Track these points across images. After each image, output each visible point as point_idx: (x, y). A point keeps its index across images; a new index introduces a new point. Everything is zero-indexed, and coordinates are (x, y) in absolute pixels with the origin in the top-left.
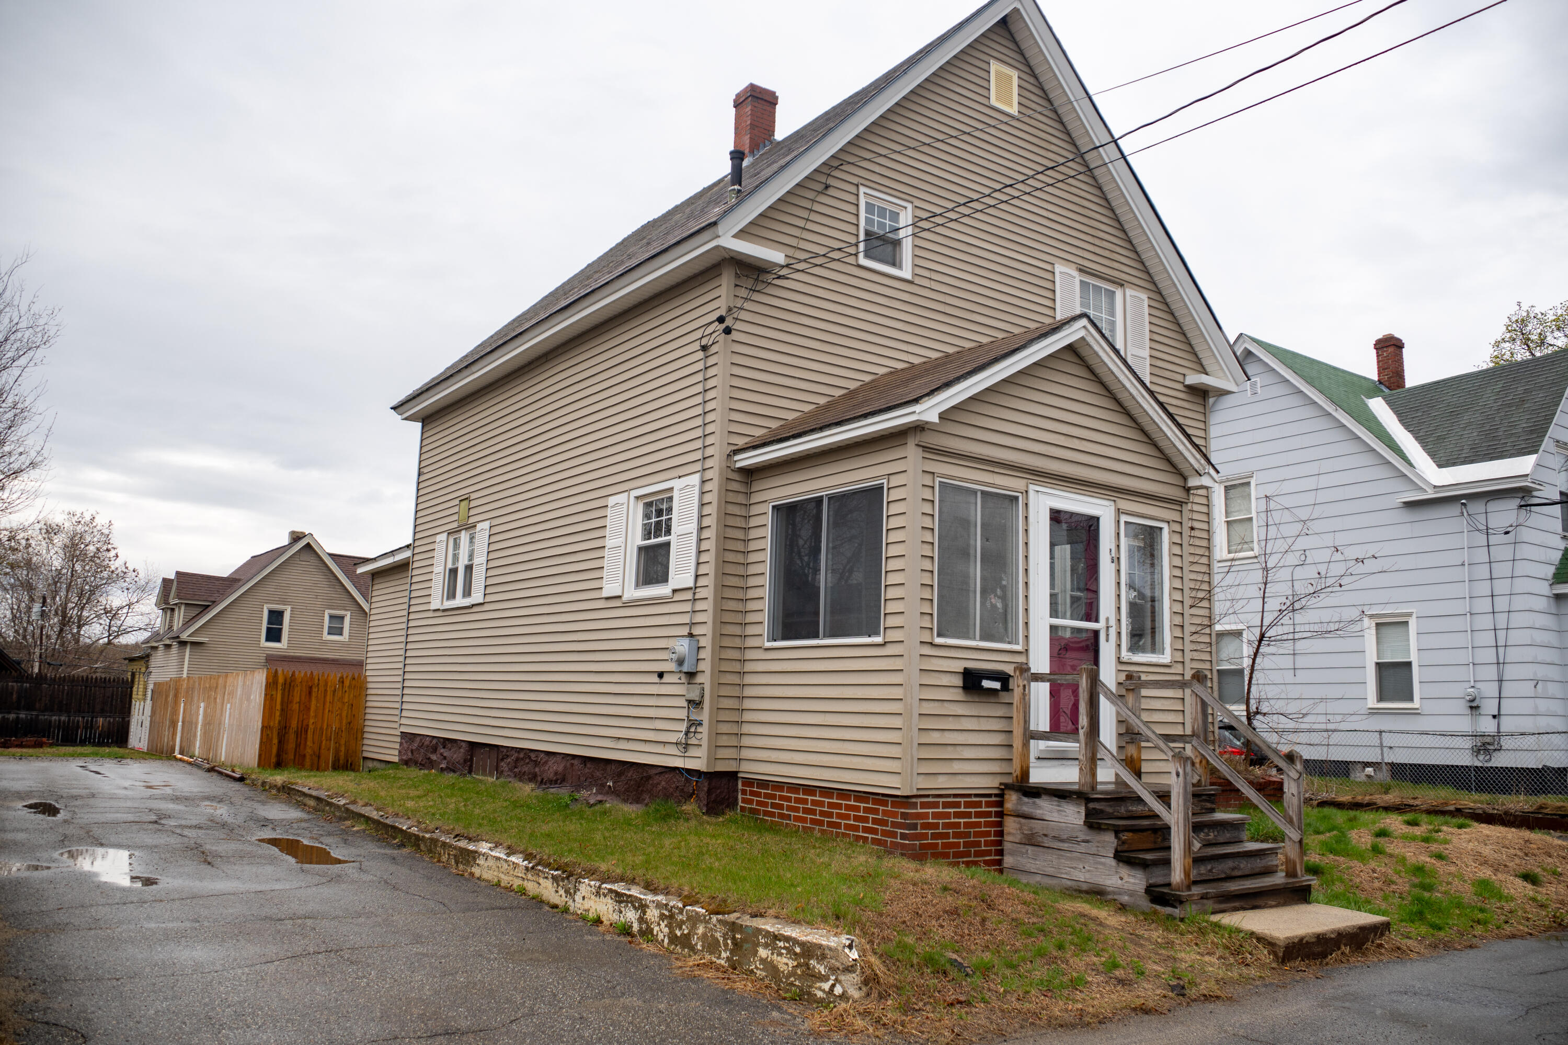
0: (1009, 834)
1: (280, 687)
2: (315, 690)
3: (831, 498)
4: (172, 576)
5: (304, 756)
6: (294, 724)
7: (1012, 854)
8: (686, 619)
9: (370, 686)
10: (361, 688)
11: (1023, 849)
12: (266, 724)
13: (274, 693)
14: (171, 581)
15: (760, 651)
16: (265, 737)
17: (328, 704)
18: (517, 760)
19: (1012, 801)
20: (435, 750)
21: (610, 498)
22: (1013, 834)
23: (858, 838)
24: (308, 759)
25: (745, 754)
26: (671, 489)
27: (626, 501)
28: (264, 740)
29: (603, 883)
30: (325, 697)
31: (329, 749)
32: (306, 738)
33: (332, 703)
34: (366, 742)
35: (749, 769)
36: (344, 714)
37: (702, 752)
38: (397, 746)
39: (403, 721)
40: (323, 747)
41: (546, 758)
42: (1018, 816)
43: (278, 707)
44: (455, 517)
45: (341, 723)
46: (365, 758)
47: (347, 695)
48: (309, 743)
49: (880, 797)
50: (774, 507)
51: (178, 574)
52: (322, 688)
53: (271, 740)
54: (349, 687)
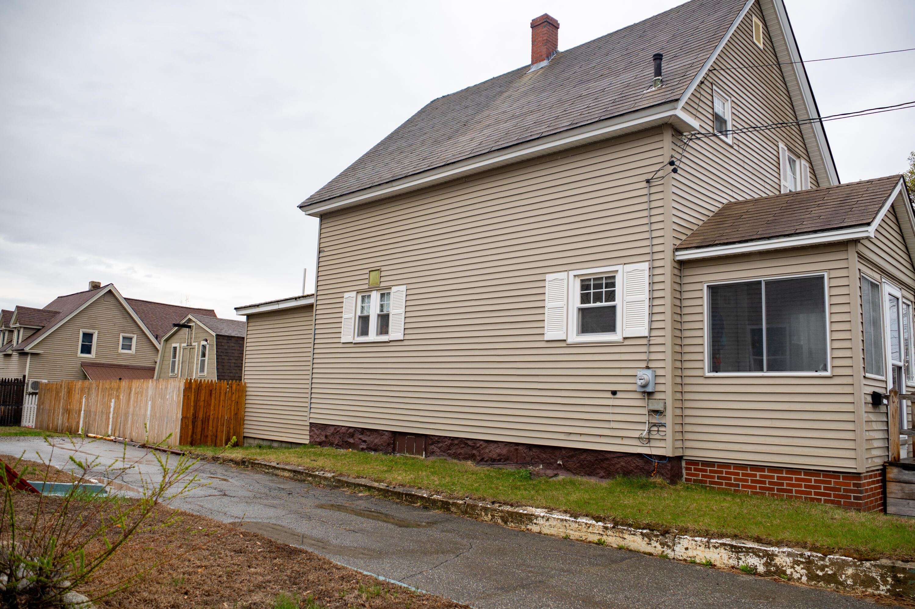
0: (891, 493)
1: (193, 391)
2: (213, 392)
3: (768, 283)
4: (12, 309)
5: (207, 436)
6: (201, 415)
7: (895, 505)
8: (644, 357)
9: (248, 389)
10: (243, 391)
11: (905, 502)
12: (185, 416)
13: (189, 394)
14: (11, 313)
15: (702, 378)
16: (184, 424)
17: (221, 402)
18: (451, 444)
19: (893, 473)
20: (352, 435)
21: (547, 275)
22: (895, 493)
23: (812, 500)
24: (209, 439)
25: (688, 444)
26: (617, 271)
27: (566, 277)
28: (184, 426)
29: (710, 539)
30: (220, 397)
31: (223, 432)
32: (208, 424)
33: (224, 401)
34: (246, 426)
35: (690, 454)
36: (233, 408)
37: (669, 443)
38: (308, 433)
39: (312, 415)
40: (219, 430)
41: (484, 445)
42: (899, 482)
43: (192, 404)
44: (367, 281)
45: (231, 414)
46: (244, 437)
47: (234, 395)
48: (210, 428)
49: (831, 473)
50: (708, 286)
51: (18, 307)
52: (218, 391)
53: (188, 426)
54: (235, 390)
